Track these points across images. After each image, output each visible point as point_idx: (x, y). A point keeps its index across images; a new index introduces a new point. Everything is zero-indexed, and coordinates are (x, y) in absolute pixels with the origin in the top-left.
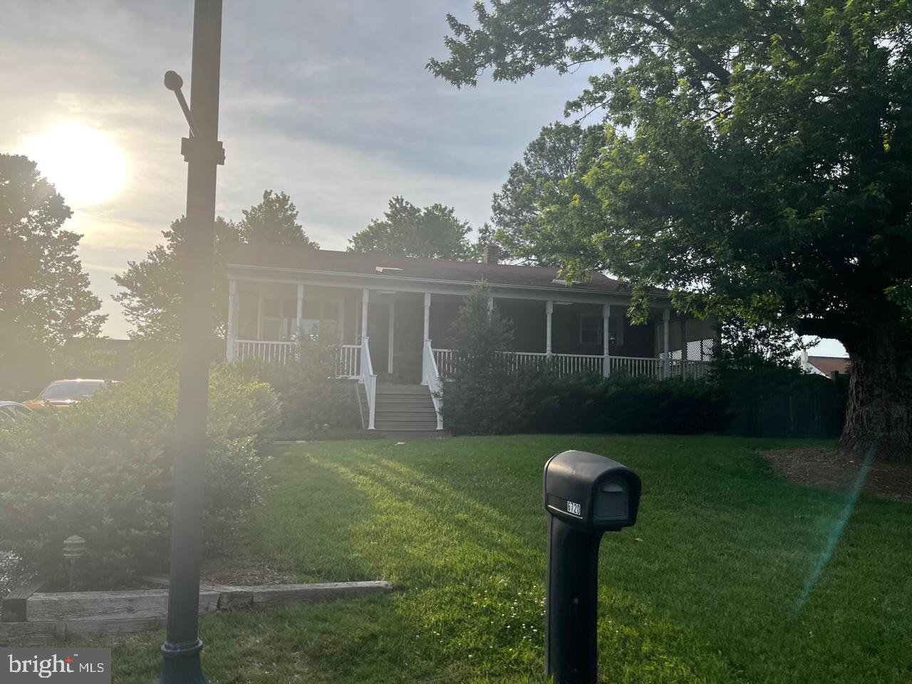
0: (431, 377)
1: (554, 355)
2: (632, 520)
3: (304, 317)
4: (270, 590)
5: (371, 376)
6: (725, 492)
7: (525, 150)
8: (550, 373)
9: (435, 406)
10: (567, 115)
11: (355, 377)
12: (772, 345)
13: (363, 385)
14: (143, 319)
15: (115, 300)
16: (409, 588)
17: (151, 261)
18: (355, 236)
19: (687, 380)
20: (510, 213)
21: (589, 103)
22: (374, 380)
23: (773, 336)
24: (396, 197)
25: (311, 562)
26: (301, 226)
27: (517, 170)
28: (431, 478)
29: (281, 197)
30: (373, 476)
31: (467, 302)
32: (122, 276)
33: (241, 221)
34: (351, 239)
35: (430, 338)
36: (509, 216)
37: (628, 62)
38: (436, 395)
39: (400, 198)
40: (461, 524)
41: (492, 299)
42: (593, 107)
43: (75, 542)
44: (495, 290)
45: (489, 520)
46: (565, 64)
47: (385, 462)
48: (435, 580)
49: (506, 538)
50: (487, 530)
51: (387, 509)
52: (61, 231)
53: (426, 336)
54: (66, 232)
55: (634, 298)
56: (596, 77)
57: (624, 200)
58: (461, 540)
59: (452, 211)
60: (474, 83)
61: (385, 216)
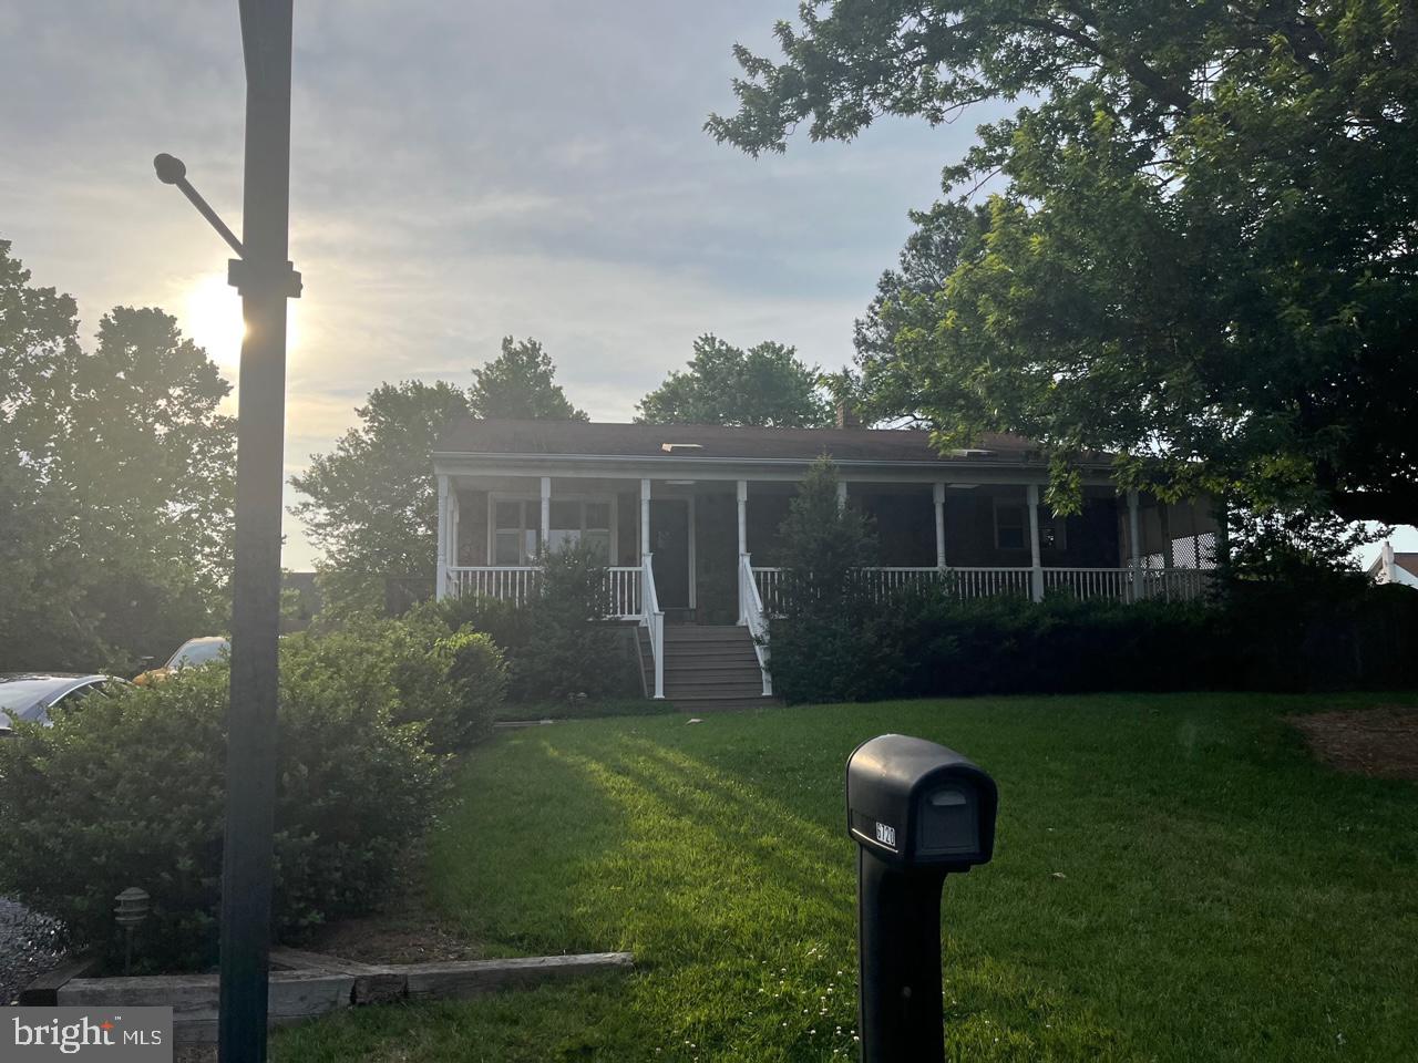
0: (751, 612)
1: (950, 568)
2: (984, 855)
3: (552, 526)
4: (435, 971)
5: (655, 614)
6: (1221, 788)
7: (901, 249)
8: (942, 599)
9: (760, 658)
10: (947, 189)
11: (634, 617)
12: (1313, 538)
13: (647, 628)
14: (333, 540)
15: (293, 513)
16: (659, 964)
17: (342, 454)
18: (645, 399)
19: (1173, 602)
20: (883, 348)
21: (980, 168)
22: (660, 620)
23: (1317, 524)
24: (704, 337)
25: (512, 922)
26: (561, 388)
27: (888, 282)
28: (727, 777)
29: (529, 346)
30: (639, 778)
31: (801, 490)
32: (301, 478)
33: (471, 386)
34: (639, 404)
35: (748, 552)
36: (881, 354)
37: (1036, 98)
38: (759, 642)
39: (709, 336)
40: (763, 854)
41: (845, 484)
42: (987, 174)
43: (133, 898)
44: (845, 469)
45: (813, 845)
46: (939, 110)
47: (662, 752)
48: (705, 950)
49: (835, 876)
50: (806, 862)
51: (649, 830)
52: (215, 417)
53: (742, 547)
54: (221, 418)
55: (1054, 473)
56: (990, 126)
57: (1016, 313)
58: (760, 881)
59: (791, 352)
60: (782, 147)
61: (687, 366)
